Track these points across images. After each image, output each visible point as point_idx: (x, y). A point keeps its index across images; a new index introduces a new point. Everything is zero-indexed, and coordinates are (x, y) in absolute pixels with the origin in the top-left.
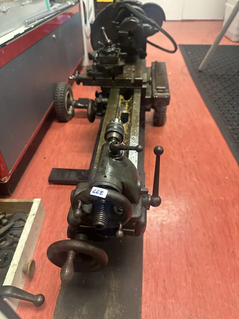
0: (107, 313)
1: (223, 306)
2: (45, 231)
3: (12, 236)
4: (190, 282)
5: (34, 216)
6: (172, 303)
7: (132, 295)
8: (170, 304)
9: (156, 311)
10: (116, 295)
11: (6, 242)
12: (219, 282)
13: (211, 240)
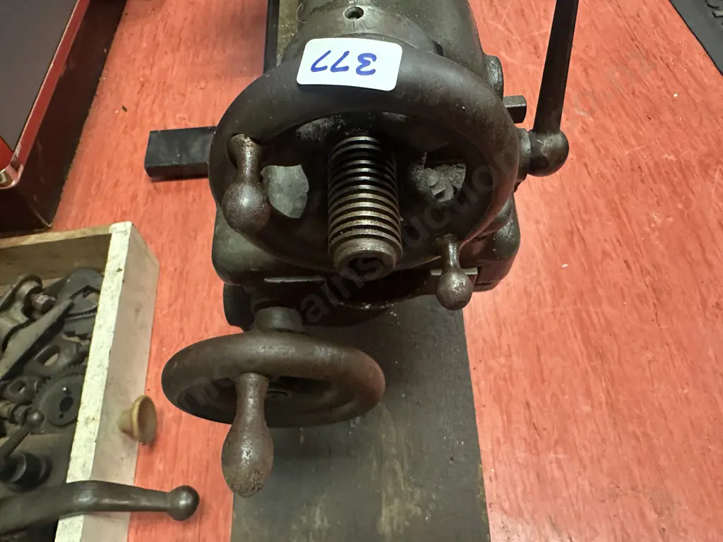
0: (386, 517)
1: (704, 454)
2: (165, 312)
3: (76, 339)
4: (604, 399)
5: (121, 275)
6: (558, 461)
7: (452, 459)
8: (554, 465)
9: (514, 487)
10: (402, 466)
11: (59, 357)
12: (686, 391)
13: (648, 279)
